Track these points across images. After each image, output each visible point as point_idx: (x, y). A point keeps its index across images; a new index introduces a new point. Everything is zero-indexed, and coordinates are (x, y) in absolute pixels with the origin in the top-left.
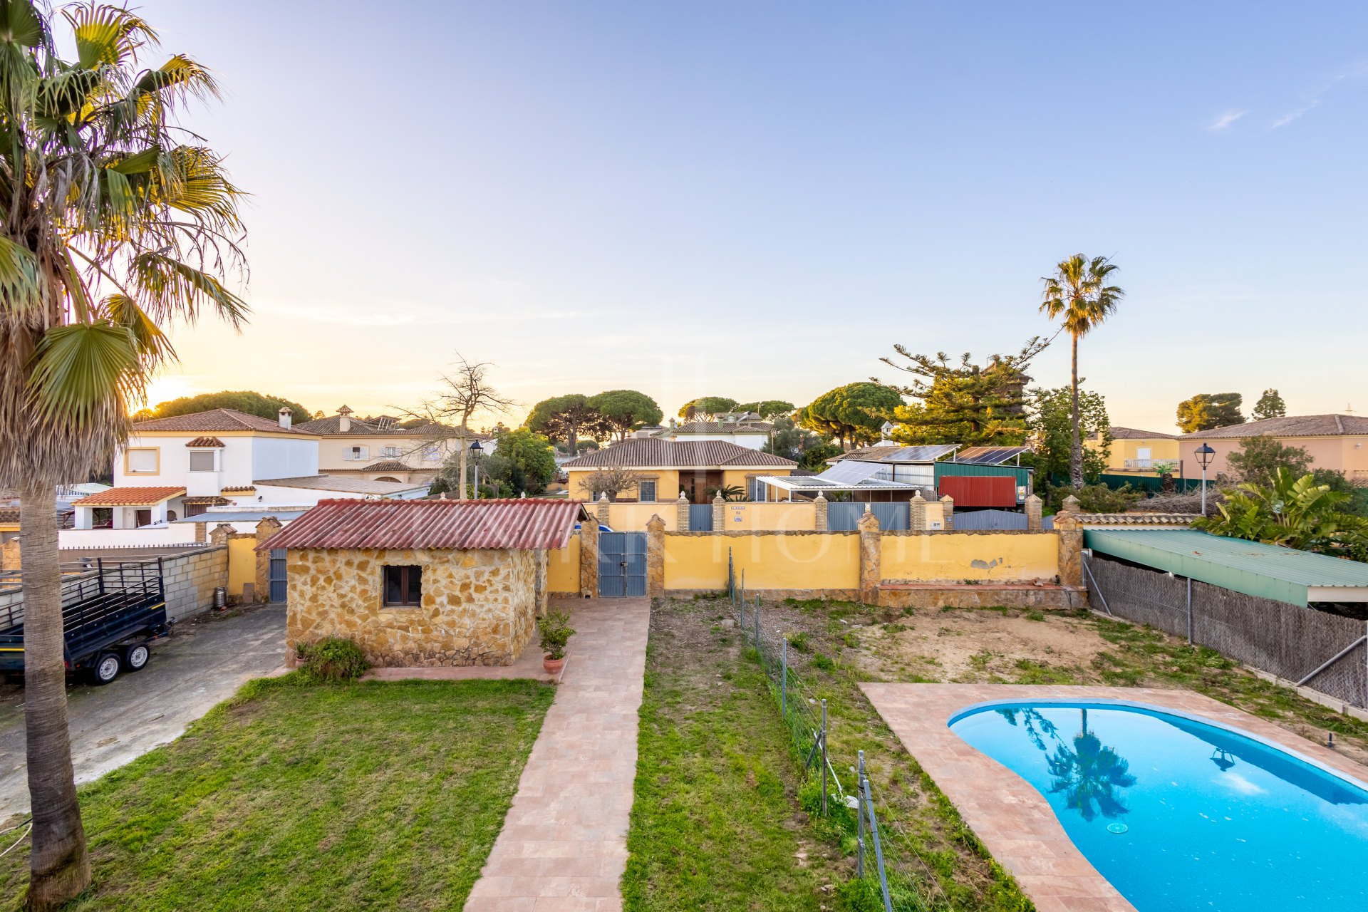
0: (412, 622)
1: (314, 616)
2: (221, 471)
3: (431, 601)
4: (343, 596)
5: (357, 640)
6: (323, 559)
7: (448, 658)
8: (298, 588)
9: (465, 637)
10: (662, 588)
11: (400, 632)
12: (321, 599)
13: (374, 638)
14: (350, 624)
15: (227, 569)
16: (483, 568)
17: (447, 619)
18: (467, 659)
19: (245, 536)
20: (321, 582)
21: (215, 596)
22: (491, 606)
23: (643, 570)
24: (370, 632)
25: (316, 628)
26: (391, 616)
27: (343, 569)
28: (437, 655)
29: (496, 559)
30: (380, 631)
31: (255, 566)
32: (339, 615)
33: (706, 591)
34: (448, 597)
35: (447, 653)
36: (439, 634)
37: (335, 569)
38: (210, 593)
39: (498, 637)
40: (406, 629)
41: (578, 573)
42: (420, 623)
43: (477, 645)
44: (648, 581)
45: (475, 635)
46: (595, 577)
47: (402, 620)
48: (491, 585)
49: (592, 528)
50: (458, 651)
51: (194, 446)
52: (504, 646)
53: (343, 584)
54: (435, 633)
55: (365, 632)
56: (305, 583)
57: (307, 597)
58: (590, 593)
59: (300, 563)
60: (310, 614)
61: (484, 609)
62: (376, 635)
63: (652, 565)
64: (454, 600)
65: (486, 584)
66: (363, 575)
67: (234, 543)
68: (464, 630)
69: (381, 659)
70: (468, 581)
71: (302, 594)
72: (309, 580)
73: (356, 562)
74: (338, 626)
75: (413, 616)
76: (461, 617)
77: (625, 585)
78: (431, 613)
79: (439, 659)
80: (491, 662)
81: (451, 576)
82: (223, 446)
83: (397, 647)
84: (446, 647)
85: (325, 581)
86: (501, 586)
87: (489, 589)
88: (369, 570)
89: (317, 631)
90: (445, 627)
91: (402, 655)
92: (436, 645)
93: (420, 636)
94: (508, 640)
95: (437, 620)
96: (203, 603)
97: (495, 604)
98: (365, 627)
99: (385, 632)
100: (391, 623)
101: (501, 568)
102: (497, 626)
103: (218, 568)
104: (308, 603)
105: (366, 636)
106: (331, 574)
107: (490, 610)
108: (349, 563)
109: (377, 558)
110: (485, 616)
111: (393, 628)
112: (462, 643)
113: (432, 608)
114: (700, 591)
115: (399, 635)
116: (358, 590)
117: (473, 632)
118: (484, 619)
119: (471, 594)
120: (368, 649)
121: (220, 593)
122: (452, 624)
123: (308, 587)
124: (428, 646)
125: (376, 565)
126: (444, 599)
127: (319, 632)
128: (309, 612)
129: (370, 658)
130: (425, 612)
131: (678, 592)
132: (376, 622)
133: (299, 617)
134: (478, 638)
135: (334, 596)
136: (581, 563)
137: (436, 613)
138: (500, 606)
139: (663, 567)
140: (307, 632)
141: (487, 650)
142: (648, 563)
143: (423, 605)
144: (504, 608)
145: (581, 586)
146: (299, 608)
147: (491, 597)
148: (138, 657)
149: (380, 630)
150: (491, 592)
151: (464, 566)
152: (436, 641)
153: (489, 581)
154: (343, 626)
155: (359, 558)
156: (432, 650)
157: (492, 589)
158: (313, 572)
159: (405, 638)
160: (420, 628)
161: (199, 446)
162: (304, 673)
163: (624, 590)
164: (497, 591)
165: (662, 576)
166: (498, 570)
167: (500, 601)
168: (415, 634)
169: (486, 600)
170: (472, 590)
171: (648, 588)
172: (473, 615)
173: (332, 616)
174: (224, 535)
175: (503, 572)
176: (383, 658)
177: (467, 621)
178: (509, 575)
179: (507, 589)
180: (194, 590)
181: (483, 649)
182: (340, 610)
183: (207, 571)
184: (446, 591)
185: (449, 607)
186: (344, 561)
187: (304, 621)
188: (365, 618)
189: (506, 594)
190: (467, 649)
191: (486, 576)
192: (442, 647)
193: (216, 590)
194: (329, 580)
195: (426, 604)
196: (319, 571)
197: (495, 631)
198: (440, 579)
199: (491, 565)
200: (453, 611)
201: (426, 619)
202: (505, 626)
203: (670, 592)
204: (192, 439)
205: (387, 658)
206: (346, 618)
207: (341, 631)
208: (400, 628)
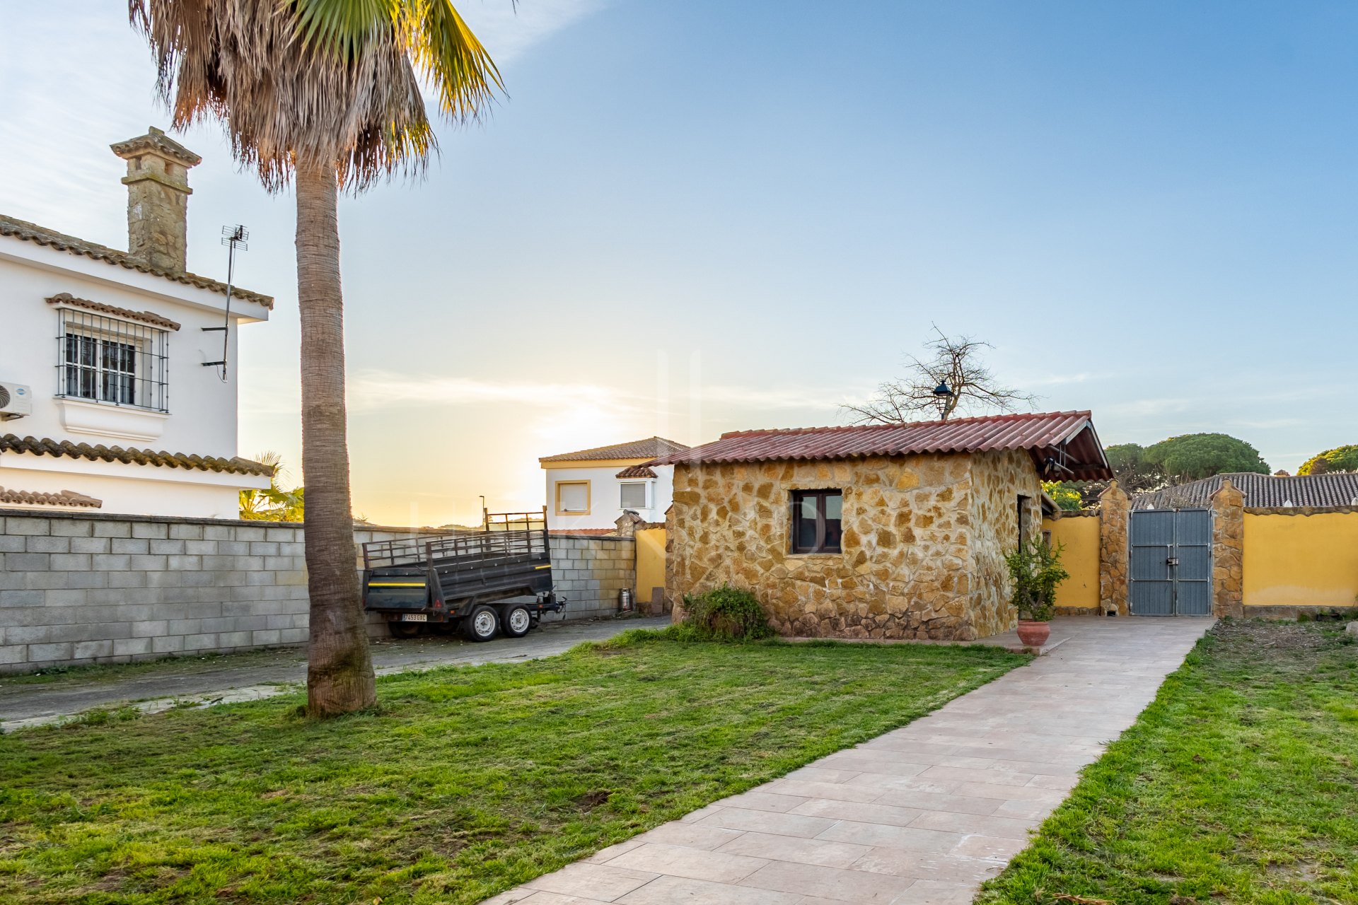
0: (829, 572)
1: (705, 563)
2: (653, 508)
3: (854, 541)
4: (740, 534)
5: (759, 598)
6: (716, 483)
7: (878, 626)
8: (687, 524)
9: (902, 594)
10: (1239, 601)
11: (813, 587)
12: (713, 539)
13: (779, 594)
14: (749, 574)
15: (634, 569)
16: (927, 489)
17: (876, 567)
18: (905, 628)
19: (654, 526)
20: (713, 515)
21: (619, 599)
22: (940, 548)
23: (1206, 570)
24: (773, 586)
25: (707, 579)
26: (801, 563)
27: (741, 496)
28: (863, 621)
29: (947, 474)
30: (787, 584)
31: (664, 564)
32: (736, 562)
33: (1321, 609)
34: (879, 535)
35: (878, 618)
36: (865, 589)
37: (731, 496)
38: (614, 594)
39: (950, 595)
40: (821, 582)
41: (1095, 578)
42: (841, 573)
43: (919, 606)
44: (1214, 589)
45: (915, 592)
46: (1123, 582)
47: (817, 568)
48: (940, 515)
49: (1118, 505)
50: (892, 615)
51: (624, 477)
52: (959, 608)
53: (740, 517)
54: (860, 588)
55: (768, 586)
56: (694, 518)
57: (698, 536)
58: (1114, 607)
59: (689, 489)
60: (700, 559)
61: (930, 552)
62: (782, 590)
63: (1222, 563)
64: (885, 539)
65: (932, 514)
66: (766, 504)
67: (643, 535)
68: (901, 585)
69: (788, 625)
70: (905, 510)
71: (691, 533)
72: (699, 512)
73: (756, 486)
74: (735, 577)
75: (831, 563)
76: (896, 563)
77: (1174, 596)
78: (854, 559)
79: (866, 627)
80: (940, 633)
81: (882, 503)
82: (655, 477)
83: (809, 608)
84: (876, 608)
85: (718, 513)
86: (954, 517)
87: (937, 521)
88: (772, 497)
89: (709, 584)
90: (873, 579)
91: (816, 620)
92: (862, 605)
93: (839, 592)
94: (964, 600)
95: (863, 569)
96: (606, 604)
97: (946, 544)
98: (768, 579)
99: (793, 586)
100: (802, 573)
101: (955, 488)
102: (949, 578)
103: (623, 565)
104: (699, 545)
105: (770, 591)
106: (726, 504)
107: (938, 554)
108: (747, 488)
109: (783, 478)
110: (931, 564)
111: (803, 580)
112: (897, 603)
113: (856, 551)
114: (1310, 609)
115: (811, 590)
116: (759, 526)
117: (913, 587)
118: (929, 568)
119: (910, 530)
120: (772, 609)
121: (625, 594)
122: (884, 575)
123: (698, 522)
124: (851, 608)
125: (781, 488)
126: (873, 538)
127: (711, 584)
128: (699, 557)
129: (774, 622)
130: (847, 557)
131: (1268, 609)
132: (782, 571)
133: (687, 563)
134: (920, 596)
135: (729, 534)
136: (1101, 561)
137: (861, 560)
138: (953, 548)
139: (1240, 566)
140: (697, 585)
141: (934, 615)
142: (1214, 560)
143: (843, 548)
144: (960, 550)
145: (1100, 598)
146: (688, 551)
147: (940, 534)
148: (518, 621)
149: (786, 581)
150: (940, 526)
151: (901, 488)
152: (861, 600)
153: (937, 509)
154: (741, 577)
155: (759, 478)
156: (856, 613)
157: (942, 521)
158: (703, 501)
159: (819, 596)
160: (840, 581)
161: (630, 476)
162: (688, 626)
163: (1173, 603)
164: (948, 524)
165: (1240, 581)
166: (950, 491)
167: (953, 539)
168: (833, 589)
169: (933, 537)
170: (912, 524)
171: (1214, 602)
172: (914, 561)
173: (728, 562)
174: (631, 524)
175: (957, 495)
176: (792, 623)
177: (905, 571)
178: (966, 499)
179: (963, 520)
180: (595, 584)
181: (928, 613)
182: (736, 554)
183: (609, 565)
184: (875, 526)
185: (880, 550)
186: (741, 484)
187: (694, 569)
188: (767, 567)
189: (963, 529)
190: (905, 613)
191: (932, 502)
192: (870, 610)
193: (621, 592)
194: (722, 512)
195: (848, 545)
196: (711, 499)
197: (946, 586)
198: (866, 507)
199: (940, 483)
200: (885, 556)
201: (849, 567)
202: (960, 579)
203: (1254, 610)
204: (623, 469)
205: (796, 623)
206: (745, 565)
207: (739, 581)
208: (813, 580)
